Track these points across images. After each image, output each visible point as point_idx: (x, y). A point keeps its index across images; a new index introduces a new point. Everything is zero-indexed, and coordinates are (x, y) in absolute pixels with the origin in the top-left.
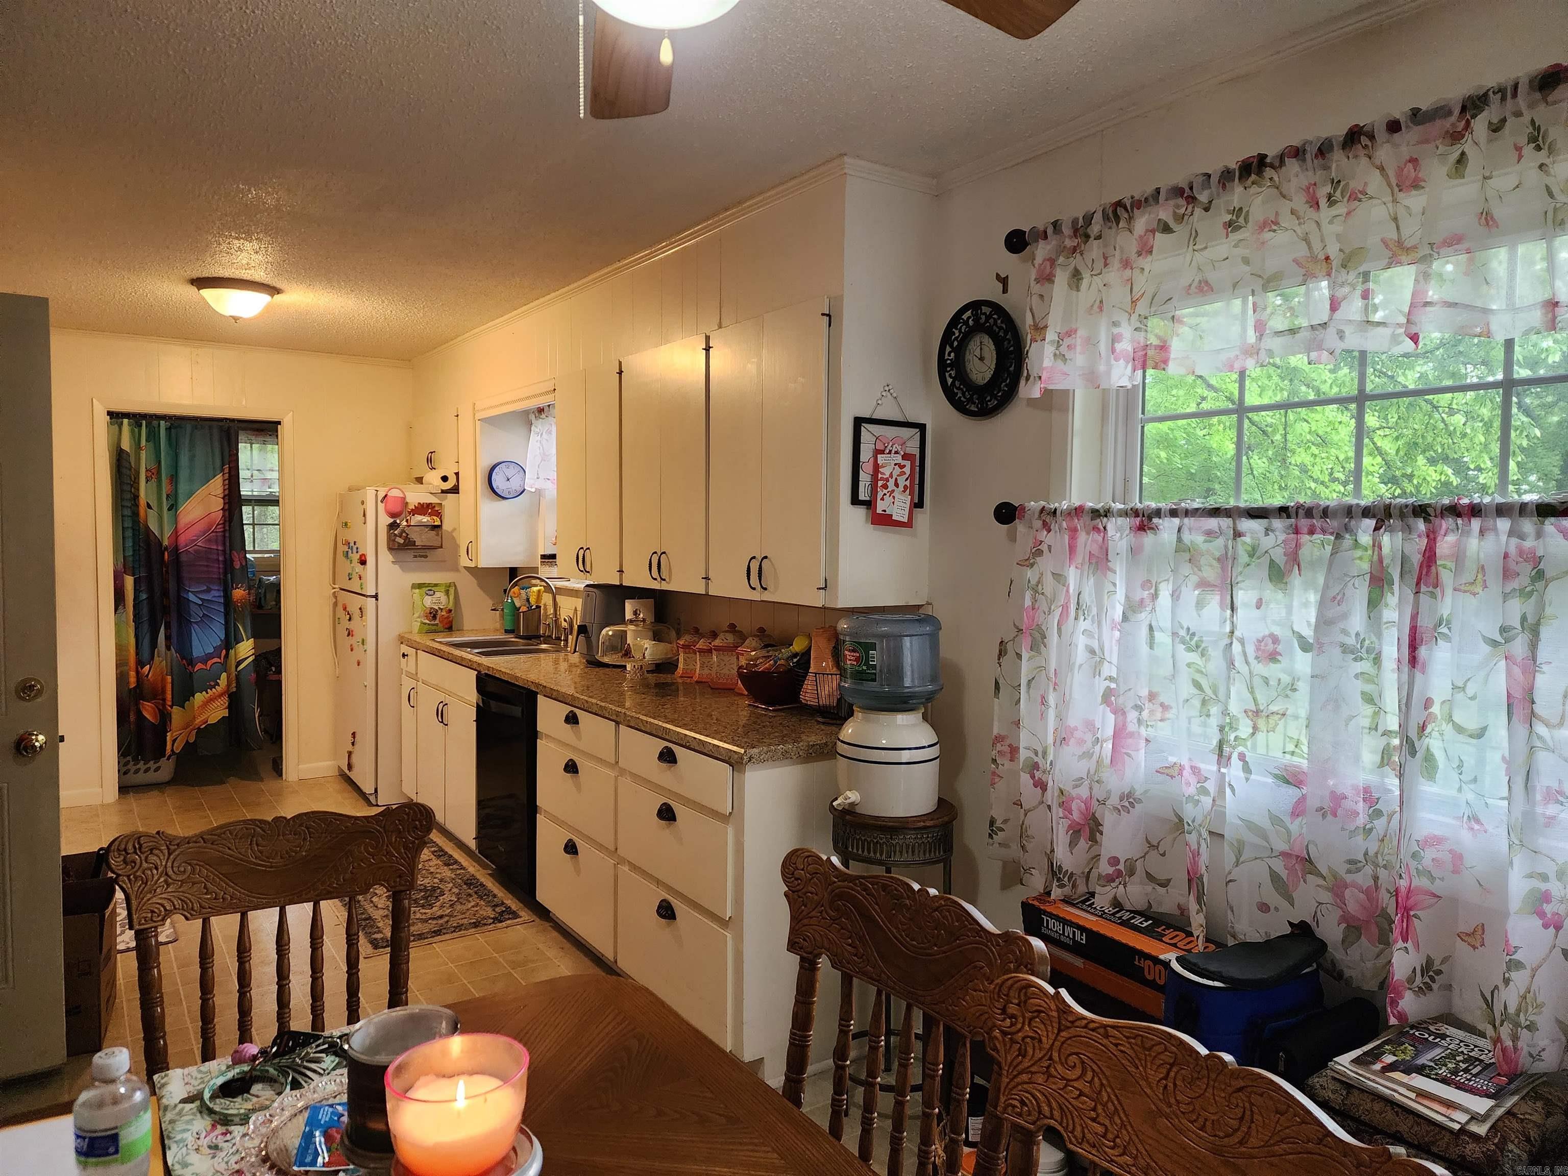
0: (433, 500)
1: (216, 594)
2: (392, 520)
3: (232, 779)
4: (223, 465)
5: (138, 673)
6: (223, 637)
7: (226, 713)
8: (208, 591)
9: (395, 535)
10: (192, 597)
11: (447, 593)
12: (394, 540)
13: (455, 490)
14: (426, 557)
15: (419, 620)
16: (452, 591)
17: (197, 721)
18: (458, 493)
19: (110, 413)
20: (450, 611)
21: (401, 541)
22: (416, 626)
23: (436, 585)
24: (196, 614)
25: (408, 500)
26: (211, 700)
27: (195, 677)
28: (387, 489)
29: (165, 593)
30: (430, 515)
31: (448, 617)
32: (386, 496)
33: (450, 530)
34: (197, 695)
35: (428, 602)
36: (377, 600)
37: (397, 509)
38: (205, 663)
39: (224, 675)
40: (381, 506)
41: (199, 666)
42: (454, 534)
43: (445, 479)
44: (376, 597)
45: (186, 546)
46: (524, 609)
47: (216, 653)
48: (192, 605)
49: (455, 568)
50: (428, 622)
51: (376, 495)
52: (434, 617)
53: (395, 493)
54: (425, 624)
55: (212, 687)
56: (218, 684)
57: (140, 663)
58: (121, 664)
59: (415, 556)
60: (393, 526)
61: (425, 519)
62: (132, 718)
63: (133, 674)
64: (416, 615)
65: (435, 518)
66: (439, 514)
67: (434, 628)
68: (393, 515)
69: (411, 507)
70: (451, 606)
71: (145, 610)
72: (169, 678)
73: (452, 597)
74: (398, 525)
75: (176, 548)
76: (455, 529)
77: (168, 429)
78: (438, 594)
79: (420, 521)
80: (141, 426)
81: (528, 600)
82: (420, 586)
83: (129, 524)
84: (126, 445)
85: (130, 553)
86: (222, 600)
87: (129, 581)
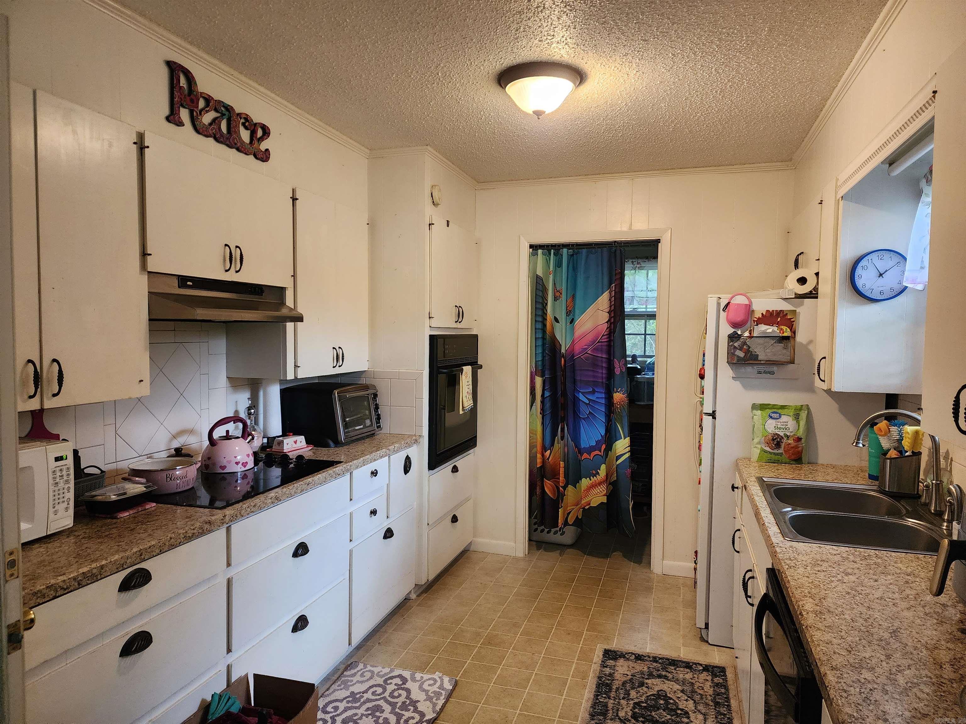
0: (785, 306)
1: (600, 397)
2: (732, 330)
3: (617, 554)
4: (610, 284)
5: (543, 455)
6: (603, 433)
7: (604, 499)
8: (593, 392)
9: (735, 347)
10: (581, 397)
11: (797, 417)
12: (733, 354)
13: (813, 295)
14: (772, 373)
15: (759, 446)
16: (803, 415)
17: (583, 502)
18: (817, 298)
19: (531, 246)
20: (799, 439)
21: (741, 354)
22: (756, 453)
23: (783, 407)
24: (584, 410)
25: (754, 307)
26: (593, 486)
27: (582, 463)
28: (730, 296)
29: (564, 394)
30: (778, 324)
31: (797, 447)
32: (729, 303)
33: (804, 342)
34: (583, 480)
35: (771, 426)
36: (714, 418)
37: (739, 318)
38: (589, 454)
39: (603, 467)
40: (723, 315)
41: (585, 455)
42: (811, 347)
43: (802, 281)
44: (713, 415)
45: (580, 353)
46: (893, 454)
47: (597, 447)
48: (581, 403)
49: (811, 389)
50: (768, 449)
51: (719, 304)
52: (778, 445)
53: (740, 300)
54: (765, 452)
55: (595, 475)
56: (598, 473)
57: (544, 449)
58: (532, 446)
59: (760, 373)
60: (733, 337)
61: (770, 329)
62: (538, 491)
63: (539, 456)
64: (756, 440)
65: (784, 328)
66: (791, 325)
67: (777, 458)
68: (735, 325)
69: (758, 315)
70: (801, 433)
71: (548, 405)
72: (562, 464)
73: (802, 423)
74: (739, 336)
75: (573, 356)
76: (811, 342)
77: (571, 256)
78: (784, 418)
79: (764, 332)
80: (550, 254)
81: (900, 441)
82: (763, 407)
83: (540, 335)
84: (540, 272)
85: (540, 358)
86: (603, 401)
87: (539, 381)
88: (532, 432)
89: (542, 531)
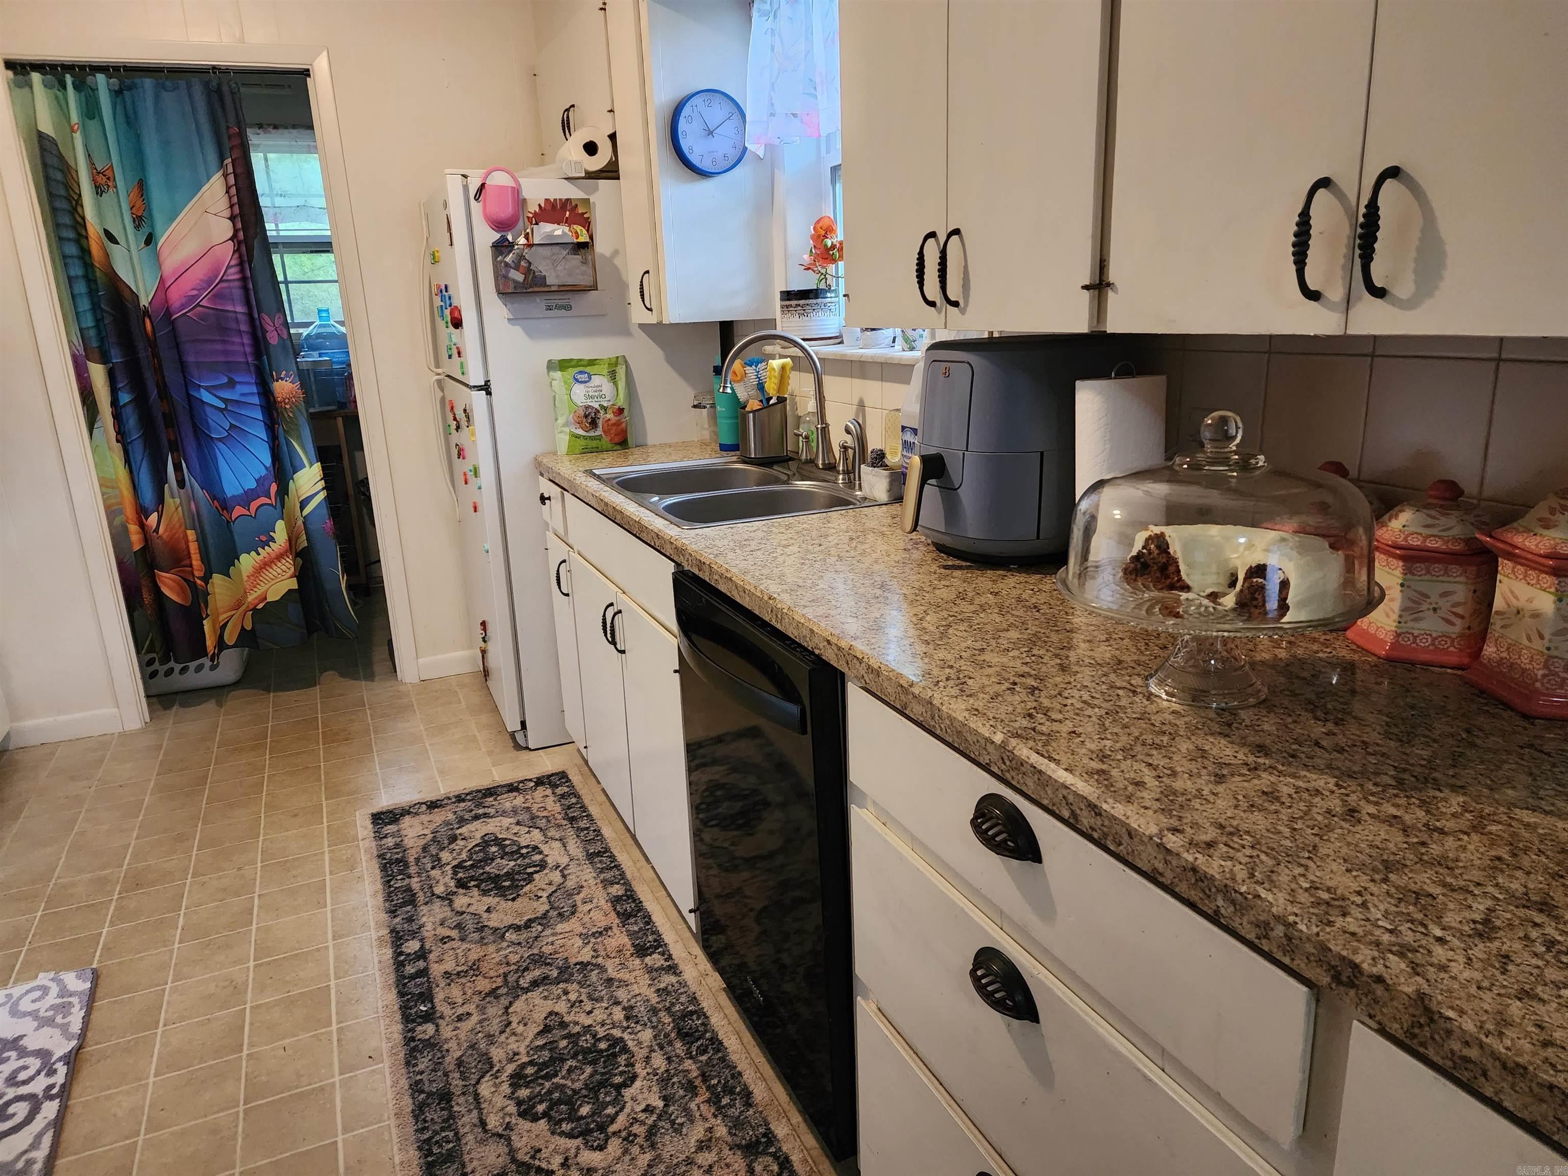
0: (572, 192)
1: (247, 390)
2: (496, 236)
3: (330, 676)
4: (222, 159)
5: (142, 526)
6: (268, 461)
7: (293, 584)
8: (231, 384)
9: (507, 265)
10: (206, 397)
11: (613, 375)
12: (506, 277)
13: (611, 172)
14: (568, 308)
15: (567, 430)
16: (621, 372)
17: (250, 598)
18: (618, 178)
19: (10, 65)
20: (621, 411)
21: (519, 277)
22: (563, 441)
23: (592, 362)
24: (218, 425)
25: (526, 193)
26: (266, 565)
27: (236, 528)
28: (482, 172)
29: (164, 392)
30: (569, 222)
31: (618, 424)
32: (483, 185)
33: (608, 254)
34: (244, 557)
35: (580, 395)
36: (489, 393)
37: (506, 211)
38: (247, 506)
39: (280, 525)
40: (476, 207)
41: (238, 511)
42: (617, 261)
43: (591, 148)
44: (486, 388)
45: (183, 306)
46: (754, 405)
47: (261, 489)
48: (208, 410)
49: (623, 329)
50: (581, 432)
51: (466, 188)
52: (594, 424)
53: (499, 179)
54: (578, 437)
55: (265, 544)
56: (272, 539)
57: (142, 512)
58: (111, 513)
59: (549, 308)
60: (501, 247)
61: (559, 231)
62: (147, 597)
63: (133, 528)
64: (561, 421)
65: (578, 228)
66: (586, 223)
67: (594, 443)
68: (500, 225)
69: (533, 208)
70: (621, 402)
71: (132, 421)
72: (191, 535)
73: (622, 384)
74: (511, 245)
75: (168, 313)
76: (616, 253)
77: (117, 94)
78: (596, 381)
79: (550, 236)
80: (63, 86)
81: (761, 387)
82: (563, 365)
83: (77, 270)
84: (46, 126)
85: (89, 322)
86: (256, 400)
87: (98, 373)
88: (105, 484)
89: (170, 672)
